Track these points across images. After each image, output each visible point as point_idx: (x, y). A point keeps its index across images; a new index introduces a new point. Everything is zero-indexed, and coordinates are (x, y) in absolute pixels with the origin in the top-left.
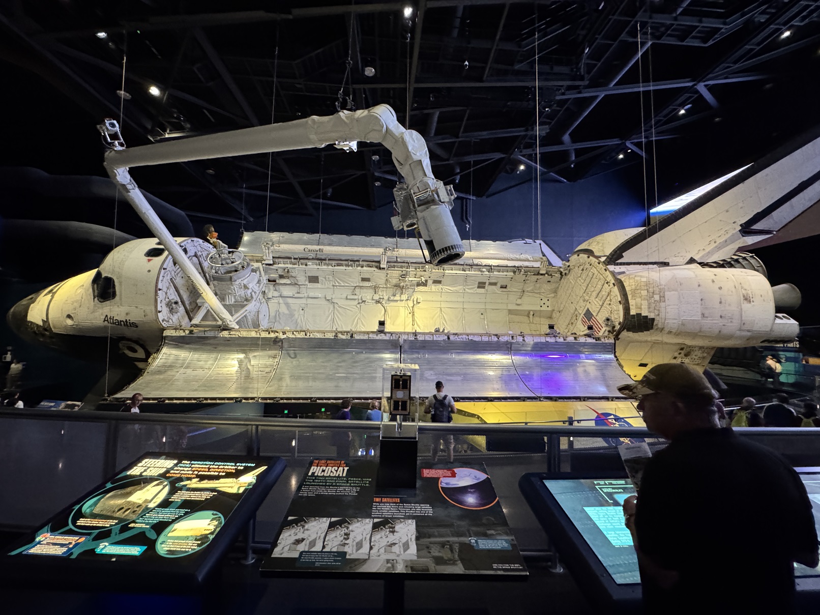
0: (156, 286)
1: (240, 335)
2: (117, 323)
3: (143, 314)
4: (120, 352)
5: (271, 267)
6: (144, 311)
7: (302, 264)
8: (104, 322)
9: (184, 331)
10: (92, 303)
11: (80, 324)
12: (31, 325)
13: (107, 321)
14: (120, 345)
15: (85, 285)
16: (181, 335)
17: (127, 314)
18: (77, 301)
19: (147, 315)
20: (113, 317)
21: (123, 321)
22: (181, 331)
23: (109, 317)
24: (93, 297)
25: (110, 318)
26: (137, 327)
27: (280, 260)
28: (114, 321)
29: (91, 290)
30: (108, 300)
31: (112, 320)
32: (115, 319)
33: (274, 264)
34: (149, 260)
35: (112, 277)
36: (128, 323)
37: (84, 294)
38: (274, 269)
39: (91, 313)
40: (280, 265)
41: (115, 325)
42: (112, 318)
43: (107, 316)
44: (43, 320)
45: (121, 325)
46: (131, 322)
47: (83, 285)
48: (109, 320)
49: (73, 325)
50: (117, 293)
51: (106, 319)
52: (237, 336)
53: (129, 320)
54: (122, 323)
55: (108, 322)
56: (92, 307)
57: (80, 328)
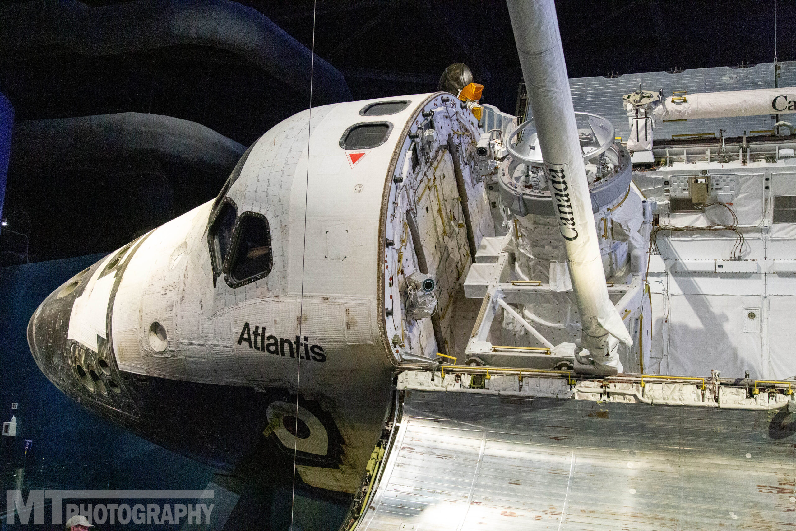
0: (381, 232)
1: (640, 396)
2: (272, 348)
3: (345, 319)
4: (266, 433)
5: (649, 174)
6: (347, 310)
7: (754, 158)
8: (240, 343)
9: (458, 377)
10: (211, 291)
11: (181, 348)
12: (74, 351)
13: (249, 340)
14: (270, 413)
15: (190, 243)
16: (450, 389)
17: (300, 320)
18: (173, 287)
19: (356, 323)
20: (264, 329)
21: (288, 341)
22: (450, 377)
23: (252, 329)
24: (211, 274)
25: (256, 333)
26: (323, 359)
27: (677, 148)
28: (266, 342)
29: (206, 254)
30: (250, 281)
31: (259, 338)
32: (267, 334)
33: (658, 163)
34: (355, 158)
35: (263, 212)
36: (302, 348)
37: (191, 266)
38: (657, 181)
39: (209, 319)
40: (677, 167)
41: (266, 353)
42: (260, 331)
43: (247, 325)
44: (99, 337)
45: (283, 354)
46: (311, 343)
47: (186, 244)
48: (252, 337)
49: (164, 352)
50: (276, 259)
51: (246, 336)
52: (633, 401)
53: (306, 339)
54: (286, 347)
55: (251, 346)
56: (210, 303)
57: (180, 360)
